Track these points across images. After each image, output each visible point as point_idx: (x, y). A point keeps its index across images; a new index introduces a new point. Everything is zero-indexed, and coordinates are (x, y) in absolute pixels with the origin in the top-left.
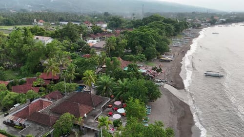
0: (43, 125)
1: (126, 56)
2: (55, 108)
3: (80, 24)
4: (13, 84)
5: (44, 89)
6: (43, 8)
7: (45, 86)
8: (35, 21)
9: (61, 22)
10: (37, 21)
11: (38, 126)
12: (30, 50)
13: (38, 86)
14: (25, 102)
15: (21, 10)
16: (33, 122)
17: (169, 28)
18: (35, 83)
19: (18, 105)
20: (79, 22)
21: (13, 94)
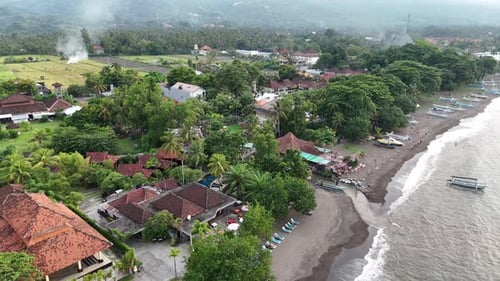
0: (135, 221)
1: (307, 130)
2: (158, 201)
3: (270, 56)
4: (125, 161)
5: (159, 174)
6: (219, 18)
7: (162, 170)
8: (196, 47)
9: (238, 51)
10: (199, 47)
11: (129, 221)
12: (153, 113)
13: (152, 168)
14: (130, 188)
15: (181, 23)
16: (125, 215)
17: (430, 75)
18: (149, 163)
19: (120, 191)
20: (269, 51)
21: (116, 175)
